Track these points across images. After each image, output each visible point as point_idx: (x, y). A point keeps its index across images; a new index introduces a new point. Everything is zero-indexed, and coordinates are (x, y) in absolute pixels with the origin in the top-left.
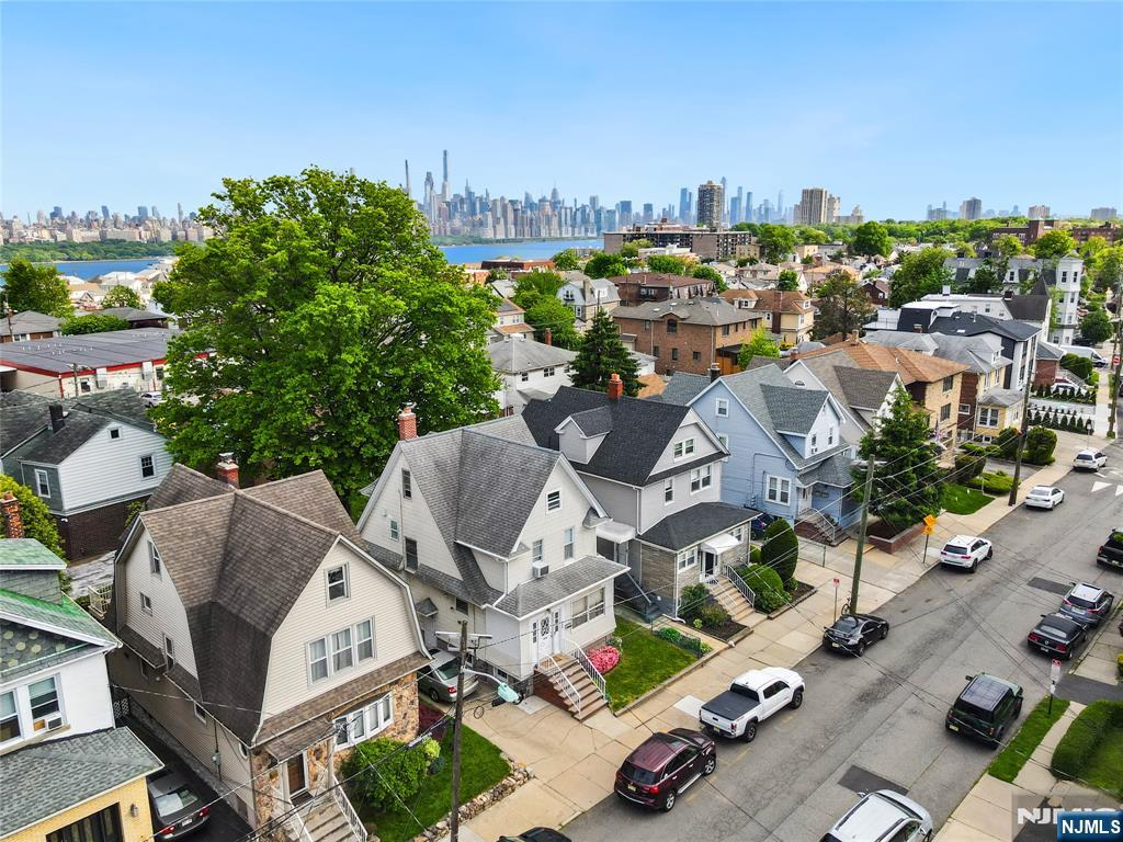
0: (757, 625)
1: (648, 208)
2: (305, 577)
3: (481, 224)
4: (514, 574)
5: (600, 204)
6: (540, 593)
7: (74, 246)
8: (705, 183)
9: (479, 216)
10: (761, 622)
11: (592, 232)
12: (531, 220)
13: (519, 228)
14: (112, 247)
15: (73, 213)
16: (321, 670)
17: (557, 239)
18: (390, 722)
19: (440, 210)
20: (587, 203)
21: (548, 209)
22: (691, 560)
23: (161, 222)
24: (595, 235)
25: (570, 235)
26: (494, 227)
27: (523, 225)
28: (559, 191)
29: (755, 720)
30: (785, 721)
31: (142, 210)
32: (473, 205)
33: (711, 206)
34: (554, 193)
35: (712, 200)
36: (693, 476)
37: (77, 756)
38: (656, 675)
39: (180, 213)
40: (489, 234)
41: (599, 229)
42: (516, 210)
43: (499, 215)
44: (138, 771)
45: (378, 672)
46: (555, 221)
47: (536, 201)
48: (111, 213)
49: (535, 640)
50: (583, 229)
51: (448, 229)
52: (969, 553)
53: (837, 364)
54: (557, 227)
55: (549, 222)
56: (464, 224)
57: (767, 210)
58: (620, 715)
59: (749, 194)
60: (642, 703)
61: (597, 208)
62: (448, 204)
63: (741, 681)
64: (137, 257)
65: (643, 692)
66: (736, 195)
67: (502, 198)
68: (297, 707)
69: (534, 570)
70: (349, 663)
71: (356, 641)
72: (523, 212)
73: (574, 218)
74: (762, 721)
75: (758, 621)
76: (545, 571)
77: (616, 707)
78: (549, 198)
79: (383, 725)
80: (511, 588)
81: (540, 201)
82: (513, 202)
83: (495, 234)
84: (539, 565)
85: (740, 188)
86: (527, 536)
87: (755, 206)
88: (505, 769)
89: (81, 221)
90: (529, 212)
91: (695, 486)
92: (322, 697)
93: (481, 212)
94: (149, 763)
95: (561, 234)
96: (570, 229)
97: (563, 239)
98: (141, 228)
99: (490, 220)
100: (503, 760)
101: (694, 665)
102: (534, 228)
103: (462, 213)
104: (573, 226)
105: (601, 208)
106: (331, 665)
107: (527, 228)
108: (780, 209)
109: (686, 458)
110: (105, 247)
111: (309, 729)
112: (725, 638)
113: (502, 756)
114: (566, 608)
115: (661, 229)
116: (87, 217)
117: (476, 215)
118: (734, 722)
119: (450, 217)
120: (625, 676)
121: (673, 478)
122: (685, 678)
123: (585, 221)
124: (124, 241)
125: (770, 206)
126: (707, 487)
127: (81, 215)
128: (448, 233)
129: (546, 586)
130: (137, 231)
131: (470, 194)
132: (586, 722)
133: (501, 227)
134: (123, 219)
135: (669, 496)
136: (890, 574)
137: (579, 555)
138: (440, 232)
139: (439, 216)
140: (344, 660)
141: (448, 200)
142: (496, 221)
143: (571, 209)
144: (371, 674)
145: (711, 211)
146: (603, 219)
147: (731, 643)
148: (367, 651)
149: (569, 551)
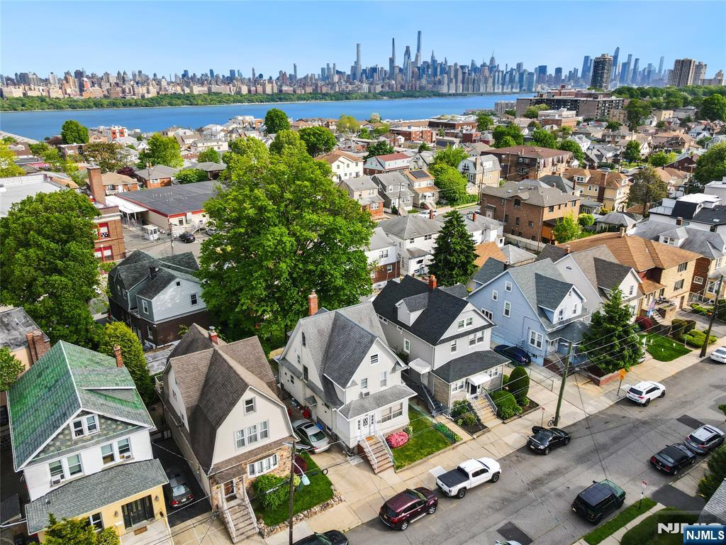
0: (495, 426)
1: (559, 70)
2: (233, 404)
3: (440, 82)
4: (350, 394)
5: (524, 68)
6: (362, 406)
7: (194, 96)
8: (600, 56)
9: (439, 77)
10: (498, 425)
11: (516, 88)
12: (474, 80)
13: (465, 85)
14: (214, 97)
15: (194, 74)
16: (242, 443)
17: (490, 94)
18: (277, 466)
19: (413, 72)
20: (515, 67)
21: (487, 72)
22: (462, 387)
23: (242, 81)
24: (518, 90)
25: (500, 90)
26: (448, 85)
27: (468, 84)
28: (496, 59)
29: (465, 488)
30: (484, 489)
31: (232, 72)
32: (435, 69)
33: (603, 73)
34: (492, 60)
35: (603, 69)
36: (471, 337)
37: (135, 473)
38: (424, 451)
39: (254, 74)
40: (444, 90)
41: (521, 87)
42: (464, 73)
43: (452, 77)
44: (159, 483)
45: (270, 444)
46: (490, 81)
47: (479, 66)
48: (215, 74)
49: (359, 428)
50: (510, 86)
51: (418, 86)
52: (644, 395)
53: (597, 256)
54: (491, 85)
55: (486, 82)
56: (429, 83)
57: (649, 72)
58: (399, 472)
59: (637, 60)
60: (412, 467)
61: (521, 71)
62: (419, 68)
63: (462, 466)
64: (227, 103)
65: (415, 461)
66: (626, 61)
67: (456, 64)
68: (230, 459)
69: (361, 394)
70: (256, 440)
71: (259, 430)
72: (469, 74)
73: (504, 78)
74: (470, 489)
75: (496, 424)
76: (367, 394)
77: (398, 468)
78: (488, 64)
79: (273, 468)
80: (347, 403)
81: (481, 66)
82: (462, 67)
83: (449, 90)
84: (364, 391)
85: (630, 56)
86: (358, 376)
87: (641, 68)
88: (330, 495)
89: (198, 79)
90: (473, 74)
91: (472, 342)
92: (242, 455)
93: (440, 74)
94: (163, 480)
95: (494, 89)
96: (501, 86)
97: (495, 94)
98: (231, 85)
99: (446, 81)
100: (332, 490)
101: (449, 448)
102: (476, 85)
103: (428, 76)
104: (503, 84)
105: (525, 71)
106: (246, 441)
107: (470, 86)
108: (660, 70)
109: (466, 328)
110: (210, 97)
111: (234, 469)
112: (471, 432)
113: (332, 487)
114: (378, 413)
115: (560, 94)
116: (201, 78)
117: (437, 76)
118: (451, 489)
119: (420, 78)
120: (408, 450)
121: (457, 340)
122: (441, 455)
123: (512, 80)
124: (221, 93)
125: (652, 69)
126: (481, 343)
127: (199, 76)
128: (418, 89)
129: (366, 403)
130: (228, 87)
131: (434, 61)
132: (379, 474)
133: (453, 85)
134: (221, 77)
135: (454, 349)
136: (591, 401)
137: (390, 384)
138: (412, 89)
139: (412, 77)
140: (253, 439)
141: (419, 65)
142: (450, 81)
143: (503, 72)
144: (267, 445)
145: (602, 77)
146: (525, 79)
147: (475, 436)
148: (265, 434)
149: (384, 383)
